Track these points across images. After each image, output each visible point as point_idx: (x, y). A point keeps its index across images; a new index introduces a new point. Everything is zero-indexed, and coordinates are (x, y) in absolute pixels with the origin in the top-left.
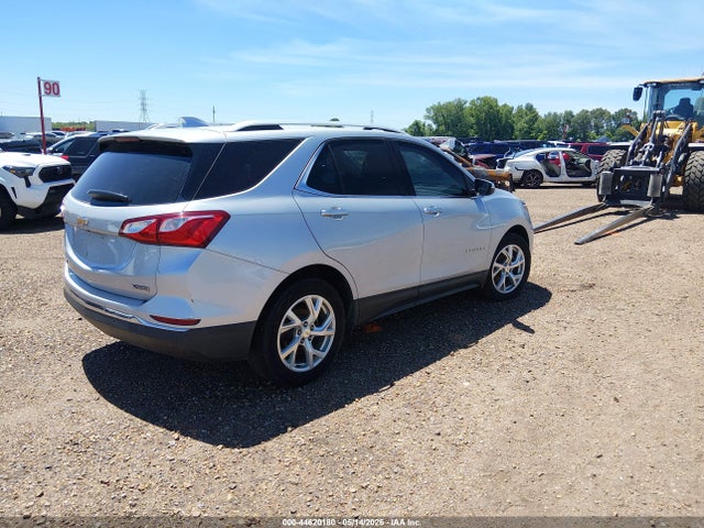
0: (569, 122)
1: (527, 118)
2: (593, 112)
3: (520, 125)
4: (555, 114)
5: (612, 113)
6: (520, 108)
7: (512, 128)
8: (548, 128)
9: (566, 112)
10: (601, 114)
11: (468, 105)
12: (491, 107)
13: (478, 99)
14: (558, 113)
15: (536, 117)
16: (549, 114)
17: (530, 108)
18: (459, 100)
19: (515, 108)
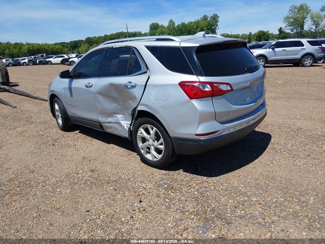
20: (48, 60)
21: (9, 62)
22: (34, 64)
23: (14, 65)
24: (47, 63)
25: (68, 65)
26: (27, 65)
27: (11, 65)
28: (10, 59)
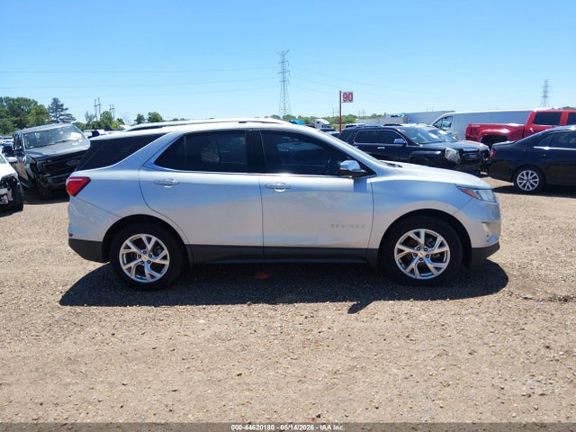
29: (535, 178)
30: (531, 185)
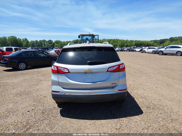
0: (37, 43)
1: (26, 42)
2: (43, 40)
3: (24, 44)
4: (33, 41)
5: (47, 41)
6: (23, 39)
7: (22, 44)
8: (32, 44)
9: (36, 41)
10: (44, 41)
11: (7, 38)
12: (15, 39)
13: (10, 36)
14: (34, 41)
15: (28, 42)
16: (32, 41)
17: (26, 39)
18: (4, 37)
19: (22, 39)
20: (134, 49)
21: (119, 49)
22: (129, 51)
23: (121, 51)
24: (134, 51)
25: (141, 52)
26: (127, 51)
27: (120, 51)
28: (120, 48)
29: (20, 66)
30: (22, 65)
